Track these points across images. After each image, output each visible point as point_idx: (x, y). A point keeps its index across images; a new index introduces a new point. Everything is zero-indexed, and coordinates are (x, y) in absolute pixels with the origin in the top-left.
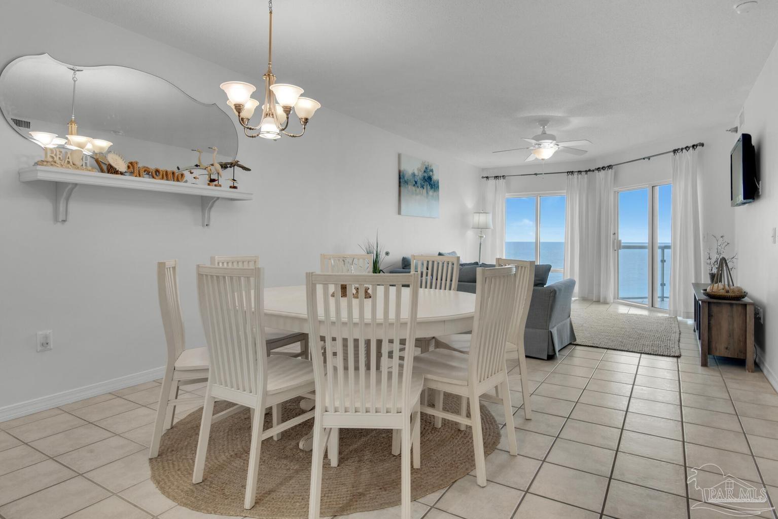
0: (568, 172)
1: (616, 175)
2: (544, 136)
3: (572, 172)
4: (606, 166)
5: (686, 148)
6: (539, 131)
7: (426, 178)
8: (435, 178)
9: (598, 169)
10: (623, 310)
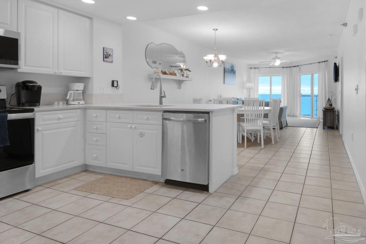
0: (282, 67)
1: (300, 69)
2: (277, 58)
3: (284, 67)
4: (296, 65)
5: (322, 62)
6: (275, 55)
7: (232, 70)
8: (234, 69)
9: (294, 67)
10: (302, 118)
